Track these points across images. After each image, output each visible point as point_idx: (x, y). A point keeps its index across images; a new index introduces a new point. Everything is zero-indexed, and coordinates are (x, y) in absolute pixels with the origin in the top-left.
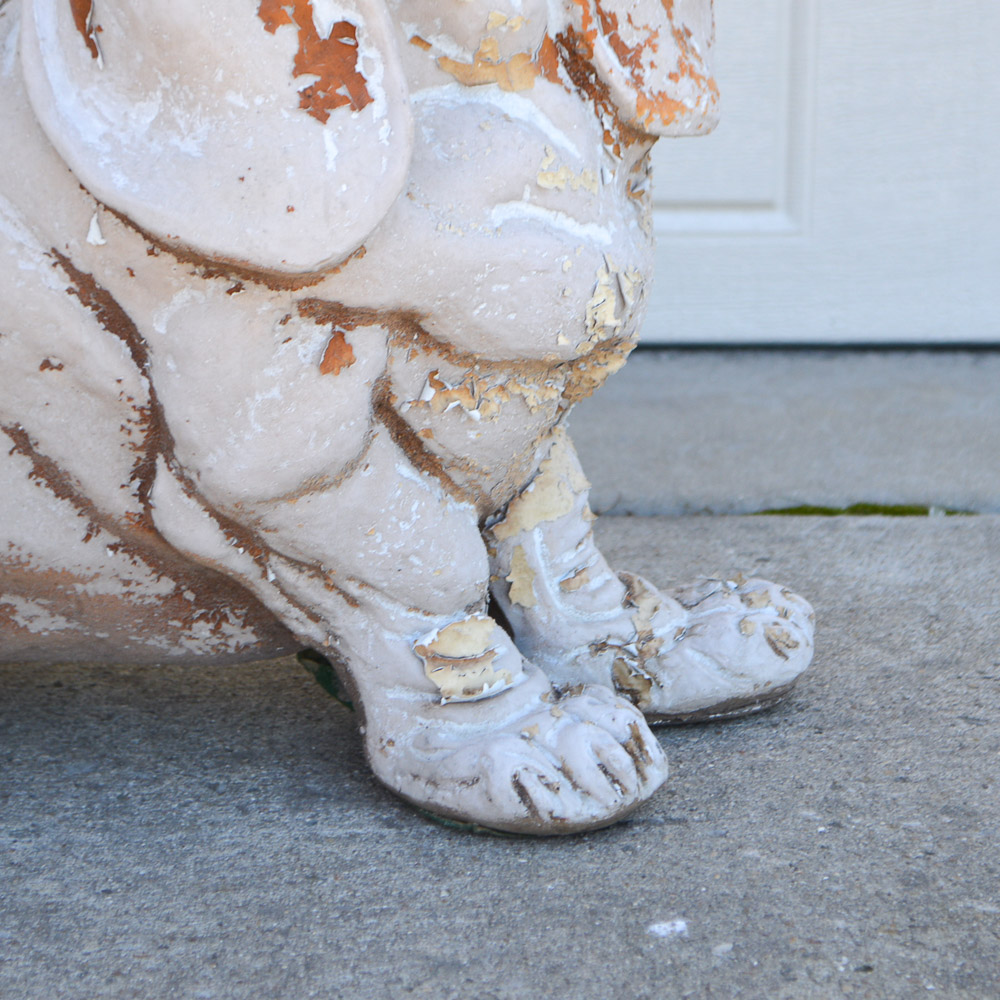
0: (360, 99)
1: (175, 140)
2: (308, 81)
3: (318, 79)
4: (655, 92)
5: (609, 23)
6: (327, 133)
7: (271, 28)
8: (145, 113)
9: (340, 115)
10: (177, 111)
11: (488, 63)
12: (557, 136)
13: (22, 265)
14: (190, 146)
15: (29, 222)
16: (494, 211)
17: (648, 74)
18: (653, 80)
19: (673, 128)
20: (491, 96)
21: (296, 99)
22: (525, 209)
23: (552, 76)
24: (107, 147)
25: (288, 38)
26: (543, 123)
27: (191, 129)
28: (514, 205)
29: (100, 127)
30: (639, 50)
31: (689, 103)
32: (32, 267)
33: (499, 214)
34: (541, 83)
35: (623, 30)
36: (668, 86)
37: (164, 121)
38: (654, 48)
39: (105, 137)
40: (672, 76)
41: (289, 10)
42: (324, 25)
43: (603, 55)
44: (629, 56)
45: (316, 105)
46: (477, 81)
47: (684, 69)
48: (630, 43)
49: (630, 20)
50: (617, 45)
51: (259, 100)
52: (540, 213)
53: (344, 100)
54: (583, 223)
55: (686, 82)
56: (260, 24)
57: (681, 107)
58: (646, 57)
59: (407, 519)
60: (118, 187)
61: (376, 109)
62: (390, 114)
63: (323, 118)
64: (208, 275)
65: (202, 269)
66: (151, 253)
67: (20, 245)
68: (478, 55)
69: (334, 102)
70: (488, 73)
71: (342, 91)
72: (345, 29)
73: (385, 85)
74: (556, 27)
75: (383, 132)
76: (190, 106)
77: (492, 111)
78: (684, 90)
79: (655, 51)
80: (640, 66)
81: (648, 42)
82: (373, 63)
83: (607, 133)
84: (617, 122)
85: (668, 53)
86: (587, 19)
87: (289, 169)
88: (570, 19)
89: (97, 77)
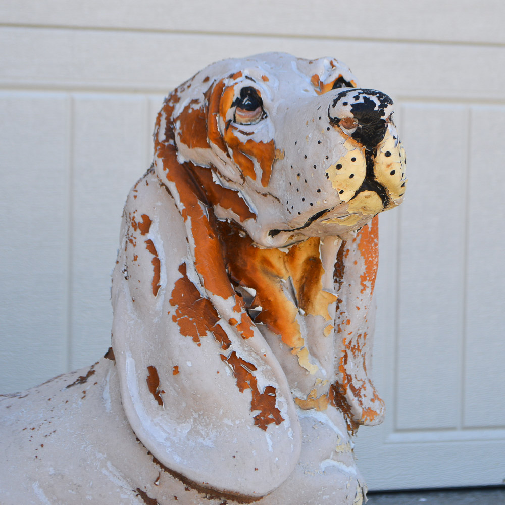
0: (279, 420)
1: (200, 440)
2: (257, 412)
3: (261, 411)
4: (367, 408)
5: (349, 378)
6: (267, 435)
7: (241, 391)
8: (185, 429)
9: (271, 426)
10: (200, 427)
11: (312, 399)
12: (336, 429)
13: (122, 496)
14: (208, 443)
15: (126, 477)
16: (321, 464)
17: (363, 399)
18: (366, 402)
19: (373, 422)
20: (312, 413)
21: (253, 421)
22: (330, 462)
23: (332, 403)
24: (168, 444)
25: (248, 394)
26: (331, 424)
27: (207, 435)
28: (327, 460)
29: (164, 435)
30: (359, 390)
31: (378, 411)
32: (126, 497)
33: (324, 465)
34: (330, 406)
35: (354, 382)
36: (371, 404)
37: (194, 432)
38: (365, 388)
39: (166, 439)
40: (372, 400)
41: (248, 382)
42: (261, 389)
43: (350, 394)
44: (356, 393)
45: (261, 423)
46: (307, 408)
47: (375, 398)
48: (357, 387)
49: (356, 378)
50: (353, 388)
51: (237, 422)
52: (335, 463)
53: (272, 420)
54: (348, 466)
55: (377, 402)
56: (237, 389)
57: (375, 413)
58: (362, 392)
61: (285, 424)
62: (292, 425)
63: (264, 428)
64: (211, 498)
65: (208, 496)
66: (187, 489)
67: (121, 487)
68: (309, 396)
69: (268, 421)
70: (311, 404)
71: (271, 416)
72: (270, 389)
73: (288, 413)
74: (332, 382)
75: (290, 434)
76: (207, 425)
77: (315, 421)
78: (376, 406)
79: (365, 390)
80: (360, 397)
81: (362, 386)
82: (283, 404)
83: (349, 426)
84: (352, 421)
85: (368, 392)
86: (344, 378)
87: (254, 452)
88: (337, 378)
89: (161, 413)
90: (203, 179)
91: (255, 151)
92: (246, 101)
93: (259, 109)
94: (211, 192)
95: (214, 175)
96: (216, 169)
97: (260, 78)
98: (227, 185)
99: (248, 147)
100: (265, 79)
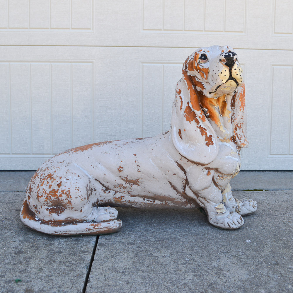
0: (213, 144)
1: (191, 149)
2: (207, 142)
4: (242, 143)
5: (237, 135)
6: (209, 148)
7: (202, 136)
8: (187, 145)
9: (210, 146)
10: (191, 145)
11: (225, 140)
12: (232, 148)
13: (172, 163)
14: (193, 149)
15: (173, 158)
17: (241, 141)
18: (242, 141)
19: (244, 147)
20: (225, 143)
21: (205, 144)
22: (229, 156)
23: (231, 141)
24: (183, 149)
25: (204, 137)
26: (231, 146)
27: (193, 147)
28: (228, 156)
29: (182, 147)
30: (240, 138)
31: (246, 144)
32: (173, 163)
33: (227, 157)
34: (230, 142)
35: (239, 136)
37: (190, 146)
38: (242, 138)
39: (183, 148)
40: (244, 141)
41: (204, 134)
42: (208, 135)
43: (237, 138)
45: (208, 144)
47: (245, 140)
48: (239, 137)
50: (238, 137)
51: (201, 144)
52: (231, 157)
53: (211, 144)
54: (235, 158)
55: (245, 141)
57: (245, 144)
59: (215, 192)
60: (184, 154)
61: (214, 145)
62: (216, 145)
63: (208, 146)
64: (194, 164)
65: (193, 163)
66: (188, 161)
67: (172, 161)
68: (224, 139)
69: (210, 144)
70: (225, 141)
71: (210, 143)
72: (211, 136)
73: (215, 142)
74: (232, 135)
75: (215, 148)
76: (193, 145)
77: (225, 145)
78: (245, 142)
82: (214, 140)
83: (237, 147)
84: (238, 146)
85: (243, 138)
86: (235, 134)
87: (205, 152)
88: (233, 134)
89: (182, 141)
90: (194, 79)
91: (204, 71)
92: (203, 57)
93: (206, 60)
94: (195, 83)
95: (196, 78)
96: (196, 76)
97: (207, 51)
98: (199, 81)
99: (203, 70)
100: (208, 51)
